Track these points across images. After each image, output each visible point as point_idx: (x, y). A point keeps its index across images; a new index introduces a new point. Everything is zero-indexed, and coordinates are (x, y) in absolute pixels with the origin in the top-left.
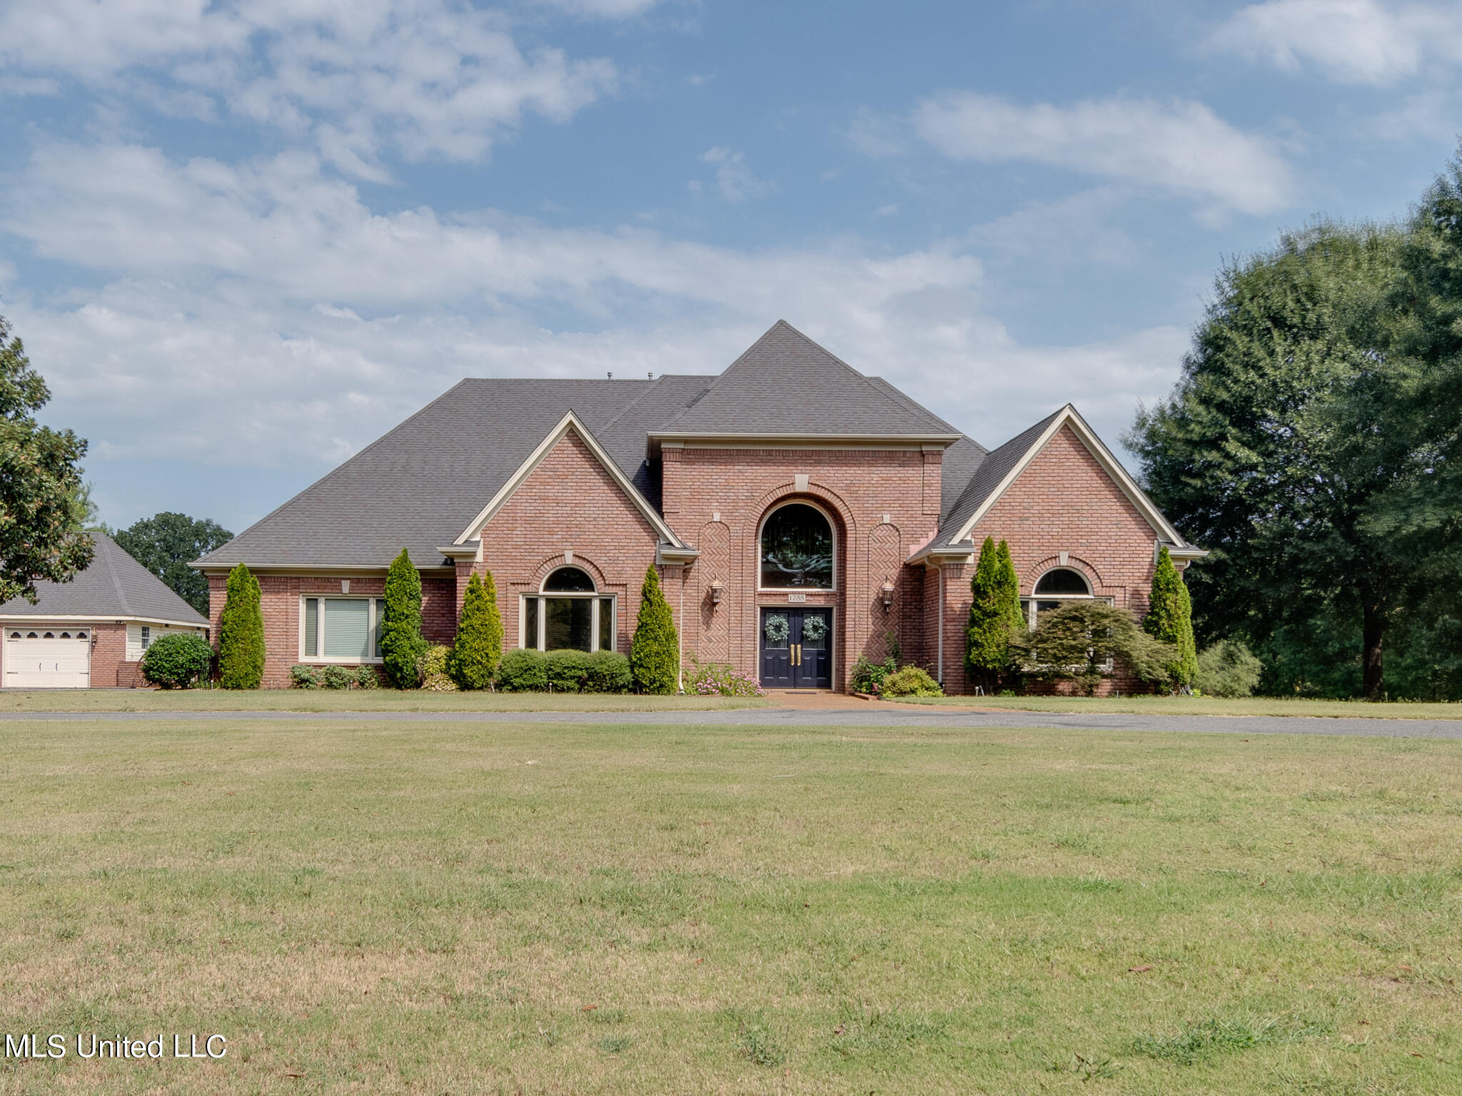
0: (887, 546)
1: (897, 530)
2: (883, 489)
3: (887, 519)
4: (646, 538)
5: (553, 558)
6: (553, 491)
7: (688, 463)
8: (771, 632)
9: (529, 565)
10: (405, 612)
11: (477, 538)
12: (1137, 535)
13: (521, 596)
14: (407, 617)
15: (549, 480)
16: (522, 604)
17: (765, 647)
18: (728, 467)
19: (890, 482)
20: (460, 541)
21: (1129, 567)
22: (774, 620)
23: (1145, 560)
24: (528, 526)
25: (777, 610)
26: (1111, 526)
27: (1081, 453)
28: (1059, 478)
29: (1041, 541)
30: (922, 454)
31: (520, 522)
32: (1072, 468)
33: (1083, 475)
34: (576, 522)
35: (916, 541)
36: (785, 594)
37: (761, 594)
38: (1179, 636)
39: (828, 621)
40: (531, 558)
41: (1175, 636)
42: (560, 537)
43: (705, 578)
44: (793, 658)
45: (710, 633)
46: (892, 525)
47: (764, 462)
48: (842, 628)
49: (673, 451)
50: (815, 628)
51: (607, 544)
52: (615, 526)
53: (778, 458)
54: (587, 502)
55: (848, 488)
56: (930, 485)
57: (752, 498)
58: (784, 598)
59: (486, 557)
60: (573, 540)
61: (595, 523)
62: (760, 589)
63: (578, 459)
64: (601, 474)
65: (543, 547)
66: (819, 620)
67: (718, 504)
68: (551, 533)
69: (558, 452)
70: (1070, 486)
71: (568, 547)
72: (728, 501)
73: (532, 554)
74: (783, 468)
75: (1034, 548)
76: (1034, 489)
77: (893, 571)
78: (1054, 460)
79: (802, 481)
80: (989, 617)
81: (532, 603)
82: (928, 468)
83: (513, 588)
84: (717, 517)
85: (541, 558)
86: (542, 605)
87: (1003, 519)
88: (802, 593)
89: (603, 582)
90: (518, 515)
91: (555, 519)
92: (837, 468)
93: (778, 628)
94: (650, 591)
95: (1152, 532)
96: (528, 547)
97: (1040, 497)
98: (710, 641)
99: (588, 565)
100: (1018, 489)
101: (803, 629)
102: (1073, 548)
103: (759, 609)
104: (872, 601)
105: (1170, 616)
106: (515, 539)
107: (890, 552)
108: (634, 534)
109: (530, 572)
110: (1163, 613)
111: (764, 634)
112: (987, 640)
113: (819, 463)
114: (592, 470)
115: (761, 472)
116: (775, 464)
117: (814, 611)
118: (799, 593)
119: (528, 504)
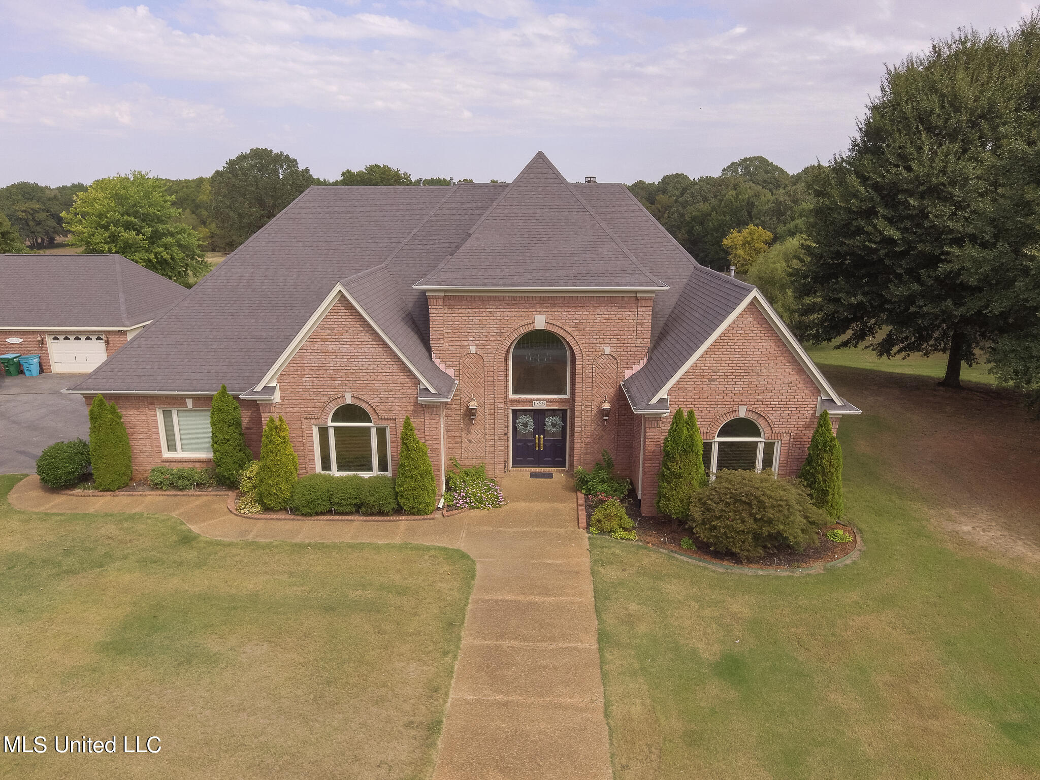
0: (608, 371)
1: (615, 359)
2: (605, 327)
3: (607, 350)
4: (409, 384)
5: (336, 399)
6: (332, 346)
7: (450, 306)
8: (520, 427)
9: (317, 403)
10: (226, 437)
11: (273, 384)
12: (803, 393)
13: (313, 427)
14: (228, 440)
15: (328, 337)
16: (316, 432)
17: (516, 437)
18: (481, 310)
19: (611, 321)
20: (259, 388)
21: (795, 417)
22: (522, 419)
23: (809, 412)
24: (314, 373)
25: (525, 412)
26: (783, 385)
27: (763, 326)
28: (743, 347)
29: (725, 397)
30: (637, 299)
31: (307, 370)
32: (755, 338)
33: (764, 344)
34: (352, 371)
35: (631, 368)
36: (530, 401)
37: (513, 401)
38: (830, 490)
39: (564, 420)
40: (319, 398)
41: (828, 491)
42: (340, 382)
43: (466, 396)
44: (537, 445)
45: (470, 437)
46: (611, 356)
47: (509, 306)
48: (572, 425)
49: (436, 298)
50: (554, 425)
51: (379, 388)
52: (384, 374)
53: (522, 302)
54: (360, 354)
55: (576, 326)
56: (642, 324)
57: (501, 334)
58: (529, 404)
59: (283, 398)
60: (351, 385)
61: (368, 371)
62: (511, 396)
63: (350, 320)
64: (370, 332)
65: (328, 390)
66: (557, 420)
67: (474, 339)
68: (333, 379)
69: (334, 314)
70: (752, 353)
71: (347, 390)
72: (481, 336)
73: (319, 395)
74: (525, 310)
75: (719, 403)
76: (722, 356)
77: (611, 390)
78: (740, 332)
79: (540, 322)
80: (676, 478)
81: (323, 431)
82: (641, 310)
83: (307, 421)
84: (473, 349)
85: (327, 398)
86: (331, 433)
87: (695, 380)
88: (543, 400)
89: (377, 417)
90: (305, 365)
91: (334, 368)
92: (568, 310)
93: (525, 425)
94: (407, 439)
95: (817, 390)
96: (315, 390)
97: (727, 362)
98: (471, 442)
99: (364, 404)
100: (708, 356)
101: (545, 425)
102: (751, 403)
103: (511, 411)
104: (594, 412)
105: (824, 474)
106: (305, 384)
107: (609, 375)
108: (399, 380)
109: (319, 409)
110: (819, 469)
111: (515, 429)
112: (673, 496)
113: (553, 305)
114: (362, 329)
115: (507, 313)
116: (518, 307)
117: (553, 412)
118: (541, 400)
119: (312, 357)
